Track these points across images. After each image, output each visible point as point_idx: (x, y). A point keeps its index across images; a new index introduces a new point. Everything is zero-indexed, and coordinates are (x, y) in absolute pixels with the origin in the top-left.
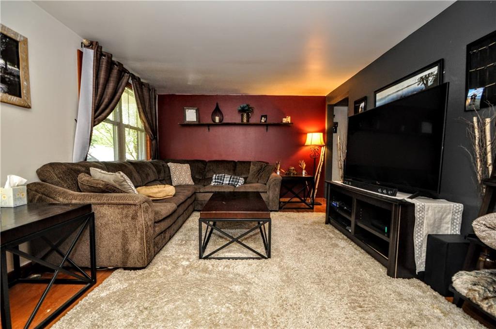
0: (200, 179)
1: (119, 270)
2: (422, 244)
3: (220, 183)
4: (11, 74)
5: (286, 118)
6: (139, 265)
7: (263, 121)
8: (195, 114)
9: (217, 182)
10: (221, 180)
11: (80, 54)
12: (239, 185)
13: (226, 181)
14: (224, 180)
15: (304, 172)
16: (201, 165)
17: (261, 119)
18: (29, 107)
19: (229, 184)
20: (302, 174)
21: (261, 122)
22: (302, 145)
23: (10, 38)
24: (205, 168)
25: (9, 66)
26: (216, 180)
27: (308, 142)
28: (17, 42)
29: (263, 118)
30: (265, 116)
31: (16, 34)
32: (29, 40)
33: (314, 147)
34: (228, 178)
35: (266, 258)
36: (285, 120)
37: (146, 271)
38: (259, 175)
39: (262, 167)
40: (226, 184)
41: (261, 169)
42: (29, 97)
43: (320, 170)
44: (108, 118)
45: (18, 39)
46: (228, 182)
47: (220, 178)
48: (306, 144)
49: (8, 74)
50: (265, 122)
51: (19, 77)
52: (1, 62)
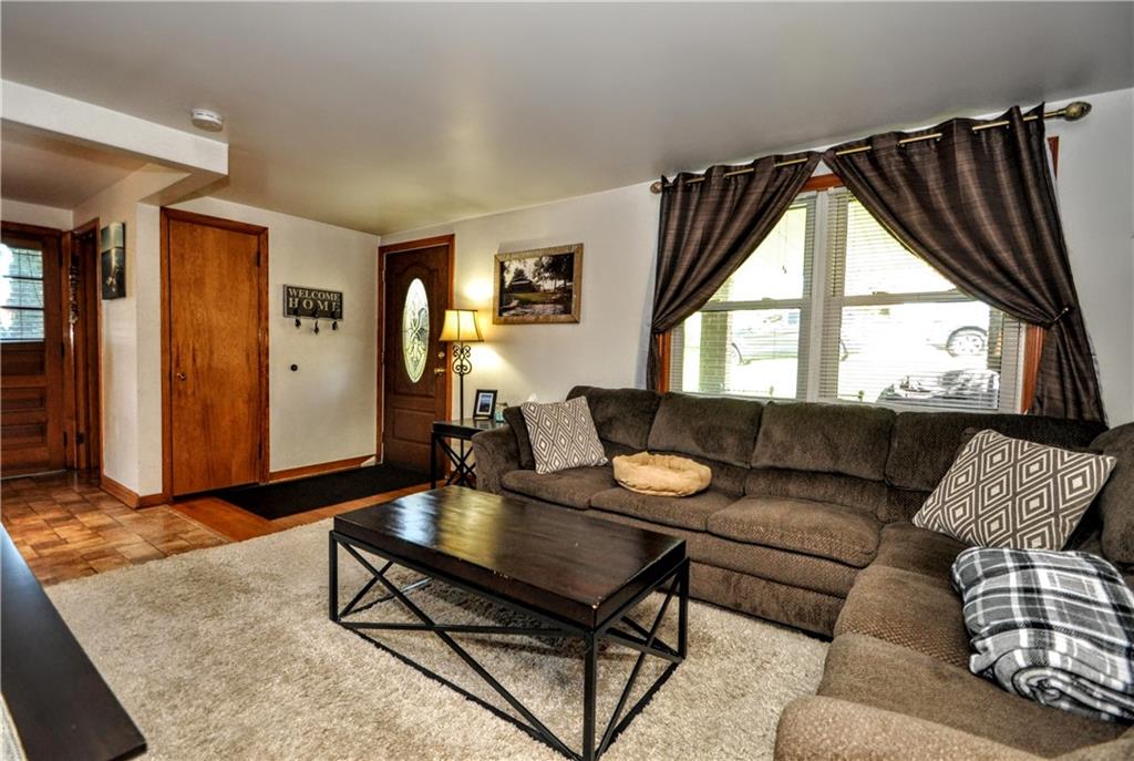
4: (567, 291)
18: (578, 322)
23: (567, 254)
25: (567, 284)
28: (573, 255)
31: (570, 248)
42: (578, 311)
45: (574, 251)
51: (573, 291)
52: (562, 282)
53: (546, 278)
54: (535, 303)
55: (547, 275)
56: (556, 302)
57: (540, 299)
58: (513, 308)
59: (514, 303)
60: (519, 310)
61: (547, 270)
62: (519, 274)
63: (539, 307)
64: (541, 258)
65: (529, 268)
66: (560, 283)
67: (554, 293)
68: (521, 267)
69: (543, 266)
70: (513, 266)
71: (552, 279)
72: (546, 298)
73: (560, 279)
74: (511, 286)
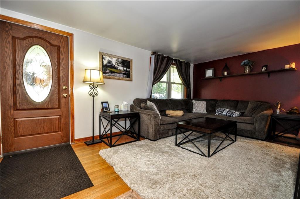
0: (211, 111)
1: (147, 139)
3: (221, 114)
4: (128, 71)
6: (152, 139)
7: (263, 70)
8: (212, 72)
9: (218, 113)
10: (221, 112)
11: (151, 58)
12: (234, 117)
13: (225, 113)
14: (223, 112)
16: (213, 102)
17: (263, 69)
18: (132, 81)
19: (226, 115)
21: (262, 71)
23: (128, 61)
24: (216, 104)
25: (127, 69)
26: (218, 112)
28: (130, 61)
29: (264, 68)
30: (266, 66)
31: (129, 59)
32: (133, 60)
34: (227, 111)
35: (206, 157)
36: (287, 67)
37: (154, 142)
38: (254, 111)
39: (257, 106)
40: (224, 115)
41: (256, 107)
42: (132, 78)
44: (161, 80)
45: (130, 60)
46: (226, 114)
47: (220, 111)
49: (127, 72)
50: (265, 70)
51: (130, 72)
52: (125, 68)
53: (120, 66)
54: (116, 73)
55: (120, 65)
56: (124, 74)
57: (118, 72)
58: (108, 73)
59: (108, 71)
60: (110, 74)
61: (120, 63)
62: (109, 62)
63: (118, 75)
64: (118, 59)
65: (114, 61)
66: (125, 69)
67: (123, 71)
68: (110, 59)
69: (119, 62)
70: (107, 58)
71: (122, 67)
72: (120, 72)
73: (125, 67)
74: (106, 65)
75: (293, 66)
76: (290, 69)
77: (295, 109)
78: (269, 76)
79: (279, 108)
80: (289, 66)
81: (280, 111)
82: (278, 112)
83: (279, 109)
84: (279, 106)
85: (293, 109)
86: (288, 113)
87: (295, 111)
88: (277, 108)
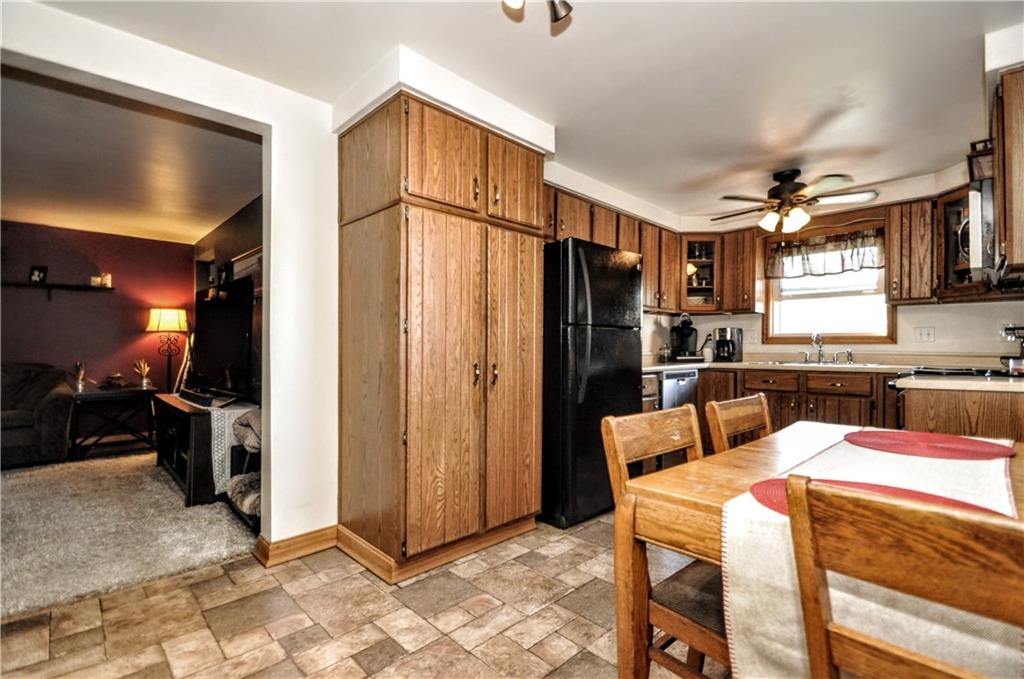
2: (224, 458)
5: (98, 276)
7: (36, 277)
15: (145, 381)
17: (32, 274)
20: (141, 385)
21: (31, 280)
22: (141, 330)
27: (152, 325)
29: (37, 273)
30: (43, 270)
33: (166, 334)
36: (96, 281)
43: (185, 377)
48: (148, 329)
75: (108, 280)
76: (102, 288)
77: (118, 378)
78: (49, 297)
79: (81, 377)
80: (99, 279)
81: (85, 386)
82: (80, 387)
83: (83, 380)
84: (82, 373)
85: (113, 378)
86: (101, 388)
87: (117, 382)
88: (78, 379)
